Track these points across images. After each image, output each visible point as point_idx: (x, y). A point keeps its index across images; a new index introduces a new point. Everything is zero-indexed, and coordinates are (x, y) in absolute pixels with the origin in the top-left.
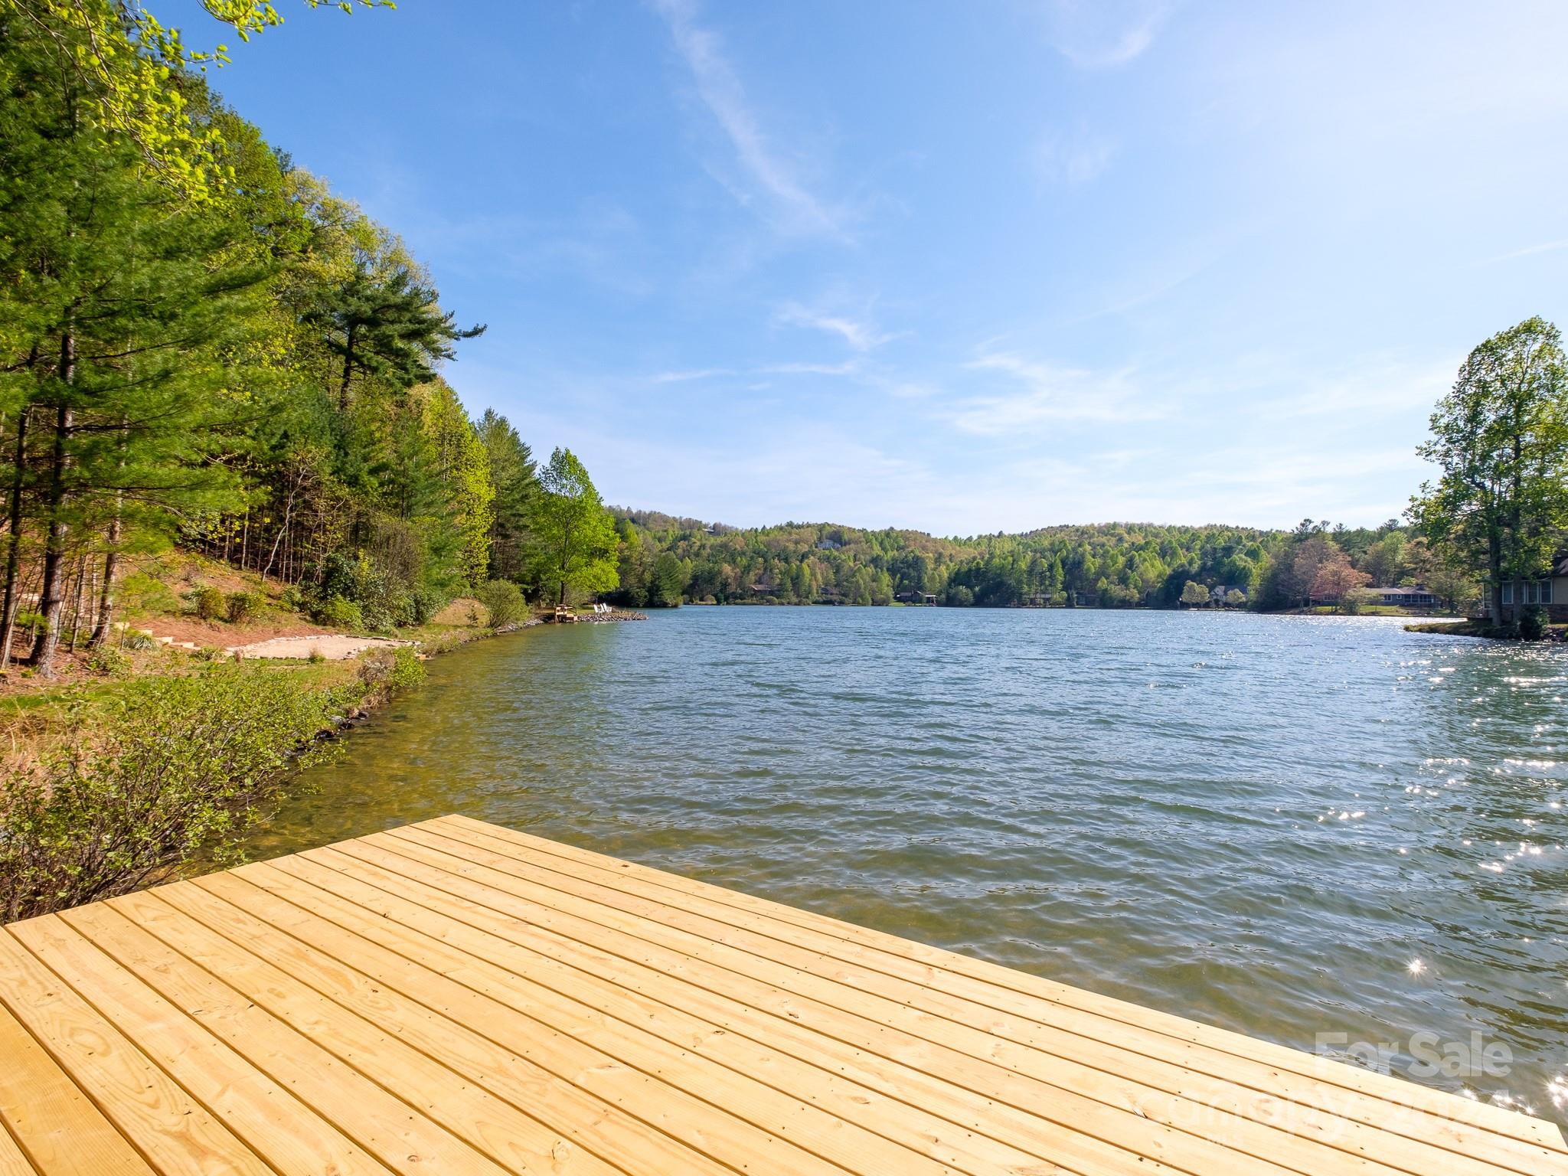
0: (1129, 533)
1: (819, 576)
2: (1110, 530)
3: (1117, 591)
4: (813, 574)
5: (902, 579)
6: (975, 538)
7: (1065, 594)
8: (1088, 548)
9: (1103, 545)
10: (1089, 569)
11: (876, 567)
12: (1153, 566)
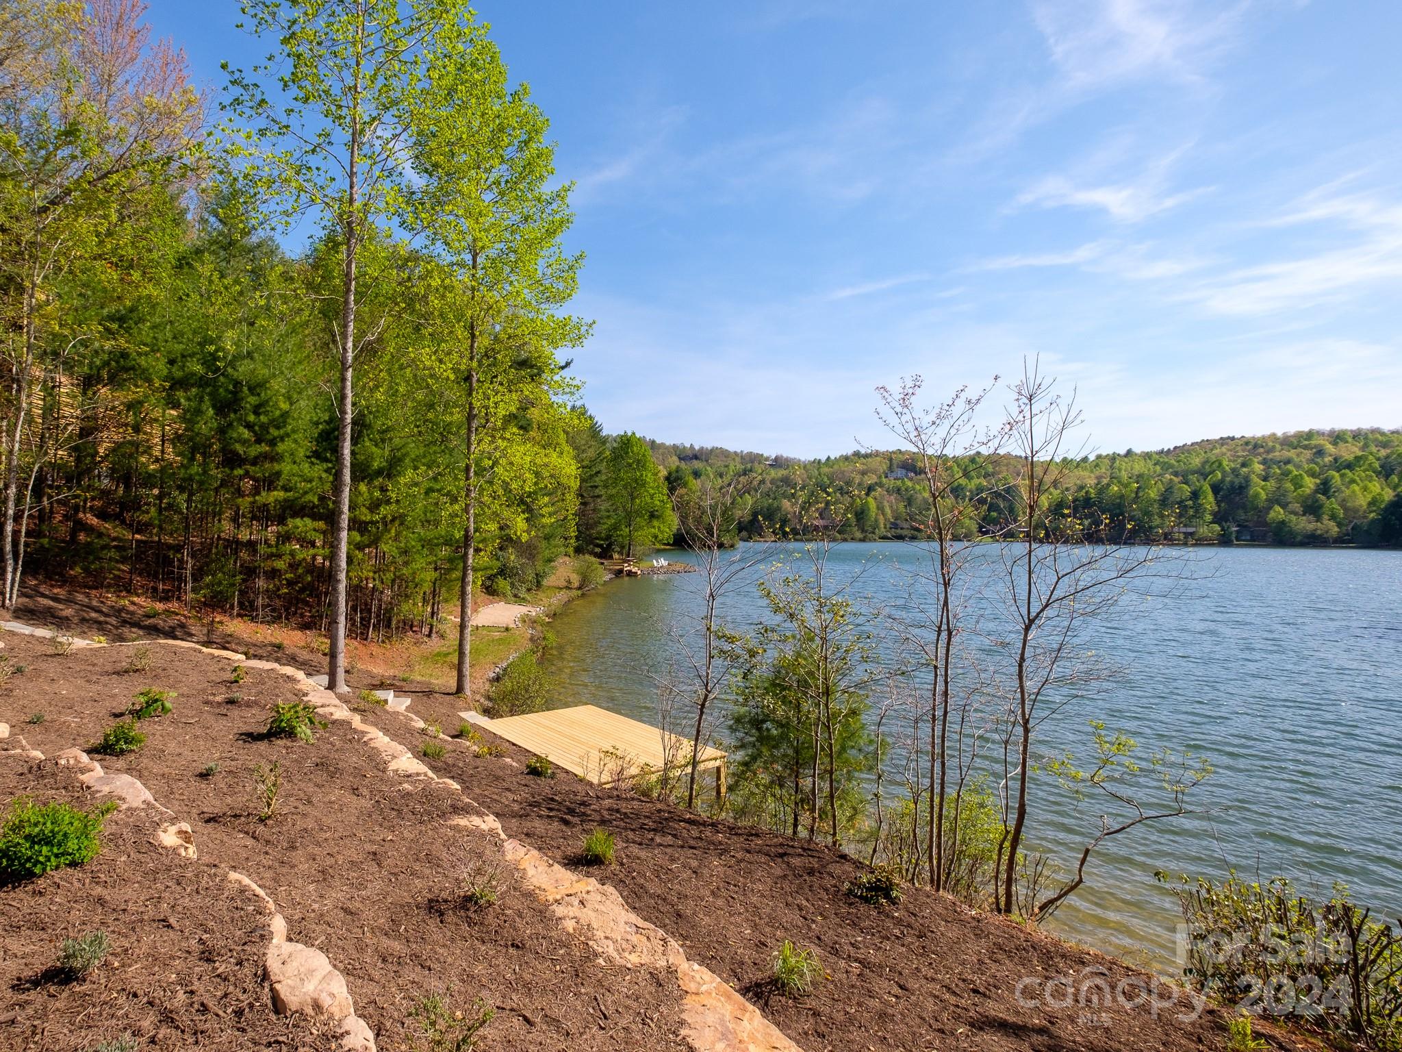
0: (1335, 443)
1: (888, 510)
2: (1302, 440)
3: (1304, 524)
4: (880, 508)
5: (989, 510)
6: (1092, 458)
7: (1217, 528)
8: (1258, 468)
9: (1288, 462)
10: (1257, 495)
11: (956, 497)
12: (1365, 489)
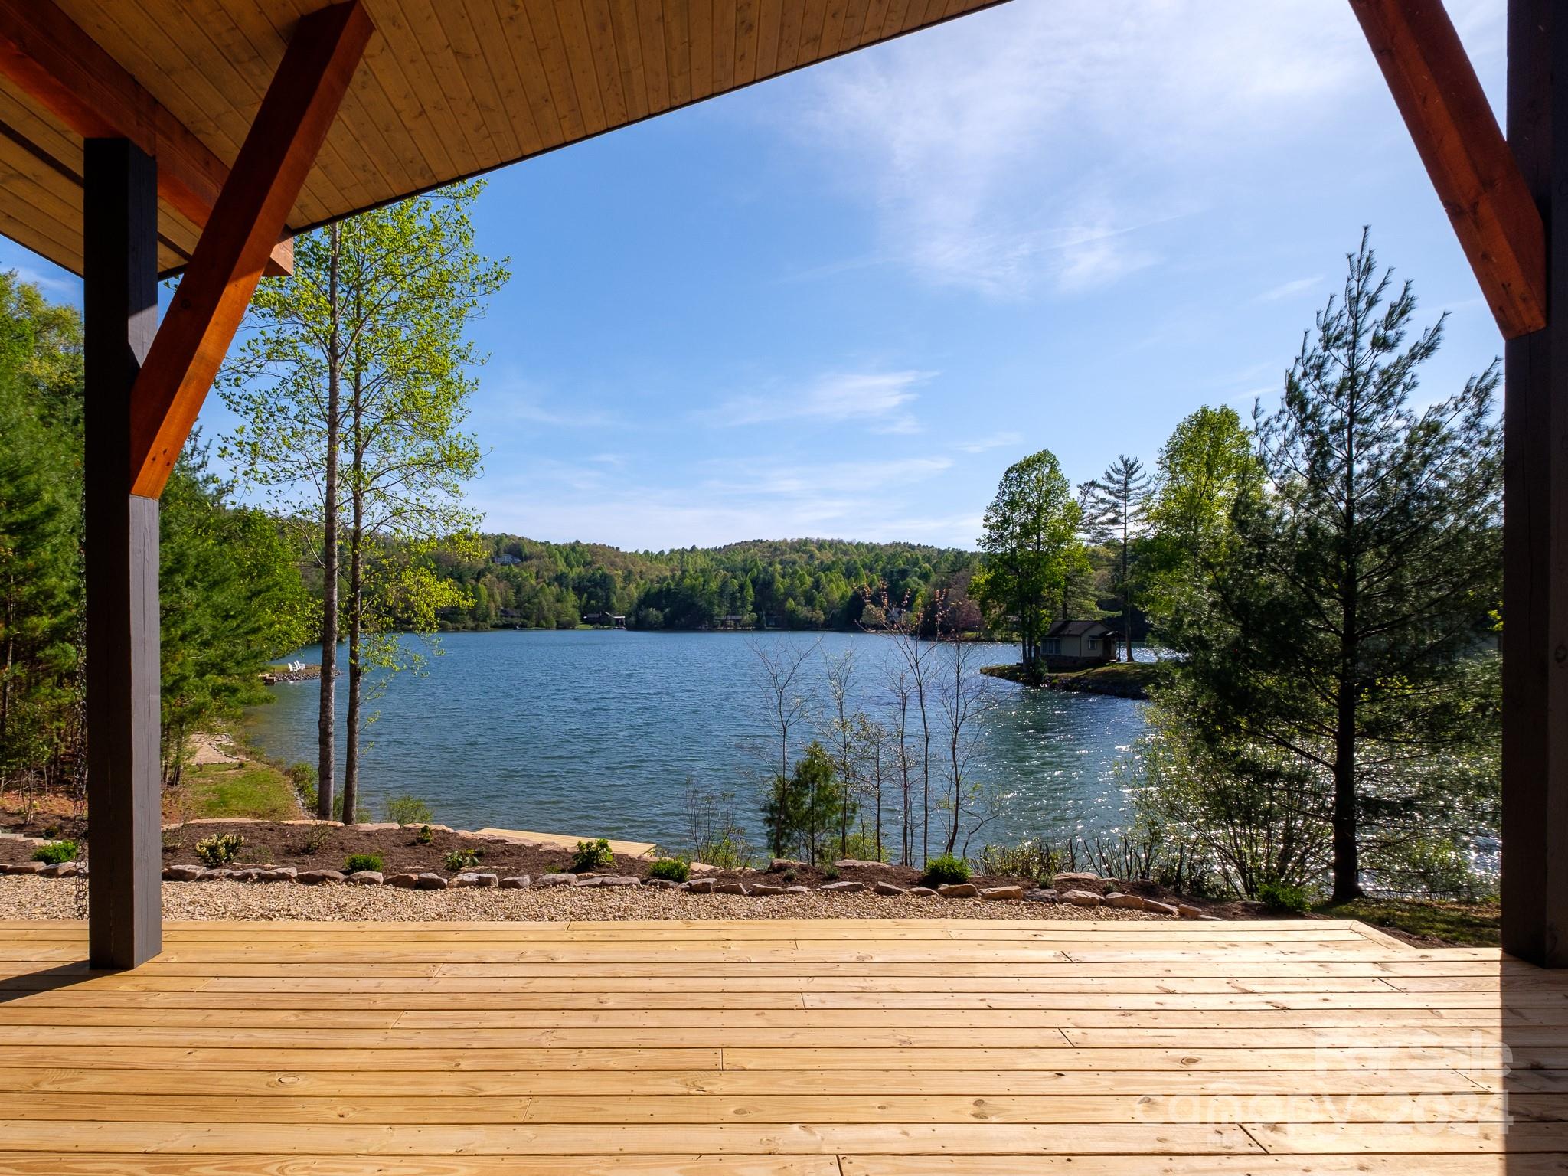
0: (819, 550)
1: (498, 597)
2: (801, 546)
3: (803, 612)
4: (491, 595)
5: (589, 599)
6: (667, 552)
7: (755, 616)
8: (779, 567)
9: (794, 563)
10: (778, 589)
11: (561, 586)
12: (838, 587)
